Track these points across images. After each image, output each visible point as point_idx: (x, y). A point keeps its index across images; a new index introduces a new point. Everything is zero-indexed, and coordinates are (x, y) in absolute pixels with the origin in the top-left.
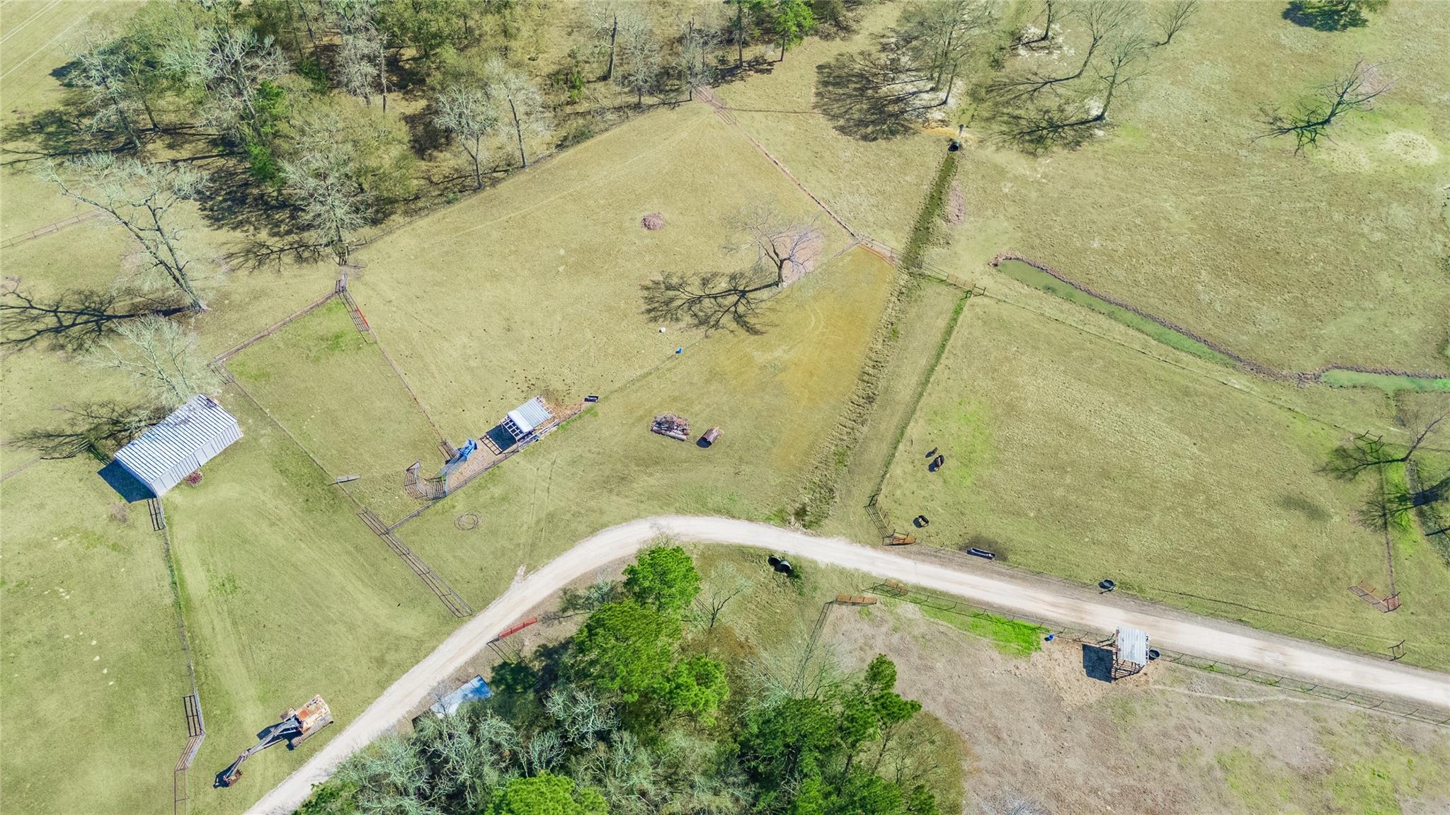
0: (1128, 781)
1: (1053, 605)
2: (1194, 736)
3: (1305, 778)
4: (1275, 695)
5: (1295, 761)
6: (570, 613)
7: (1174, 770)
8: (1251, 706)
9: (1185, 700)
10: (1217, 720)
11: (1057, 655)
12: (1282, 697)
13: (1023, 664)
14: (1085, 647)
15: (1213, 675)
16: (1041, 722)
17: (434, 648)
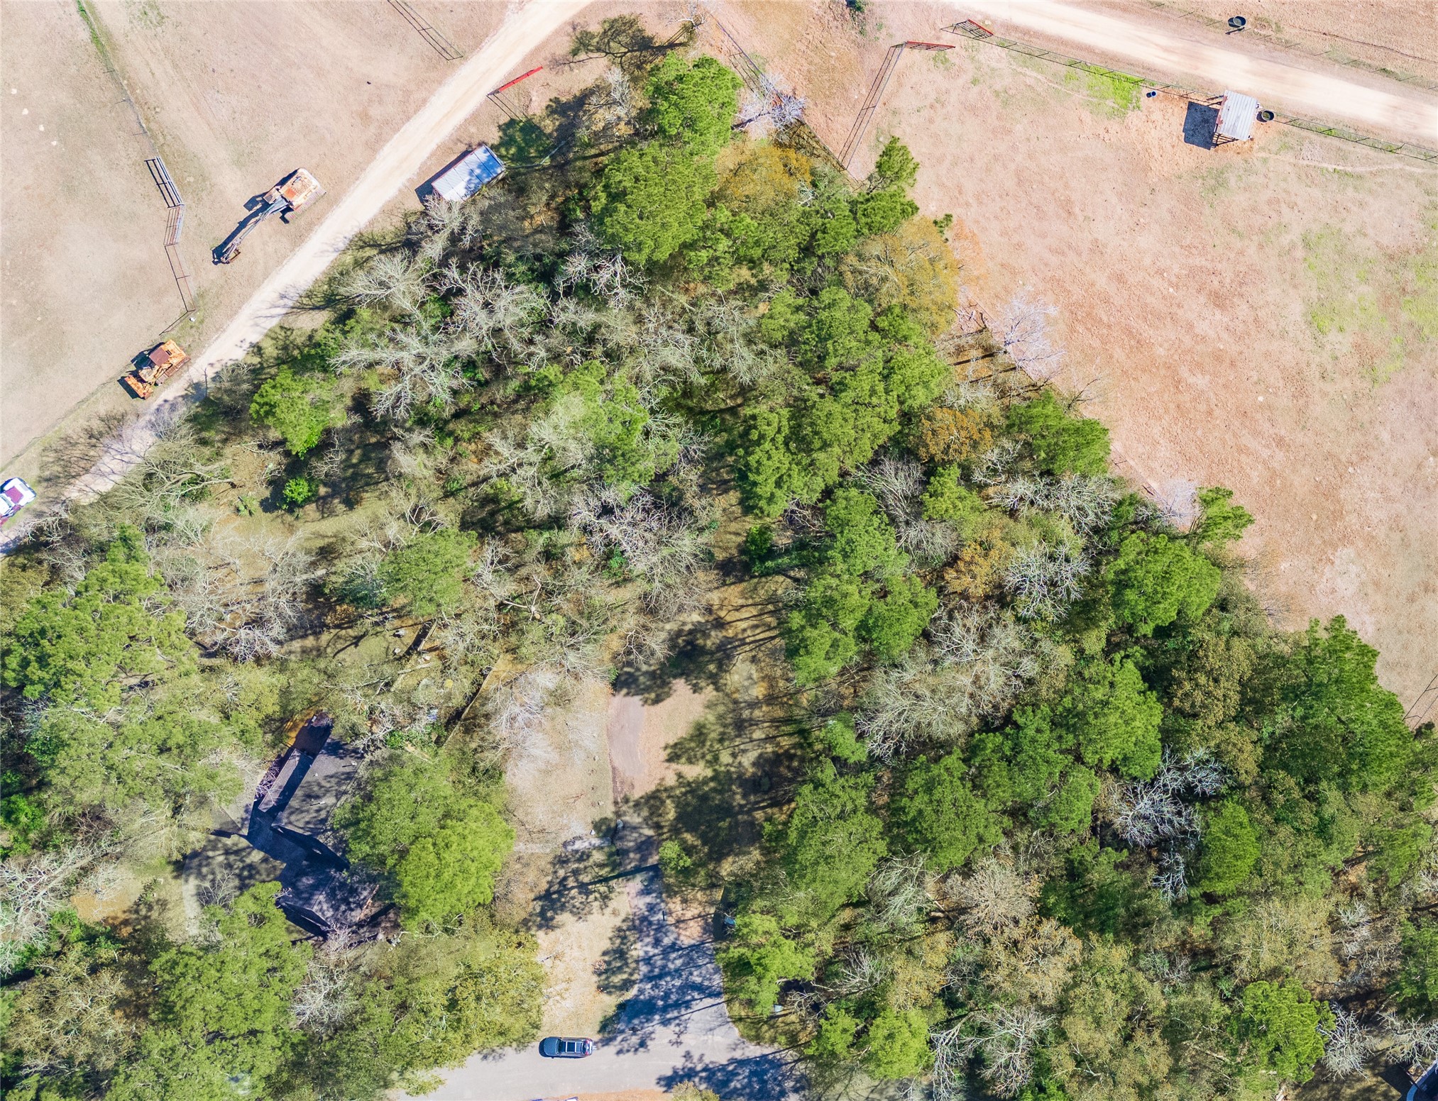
0: (1199, 261)
1: (1166, 50)
2: (1285, 209)
3: (1391, 258)
4: (1392, 163)
5: (1386, 240)
6: (582, 56)
7: (1252, 250)
8: (1360, 177)
9: (1289, 169)
10: (1316, 193)
11: (1157, 116)
12: (1398, 166)
13: (1114, 126)
14: (1191, 105)
15: (1329, 140)
16: (1120, 195)
17: (425, 101)
